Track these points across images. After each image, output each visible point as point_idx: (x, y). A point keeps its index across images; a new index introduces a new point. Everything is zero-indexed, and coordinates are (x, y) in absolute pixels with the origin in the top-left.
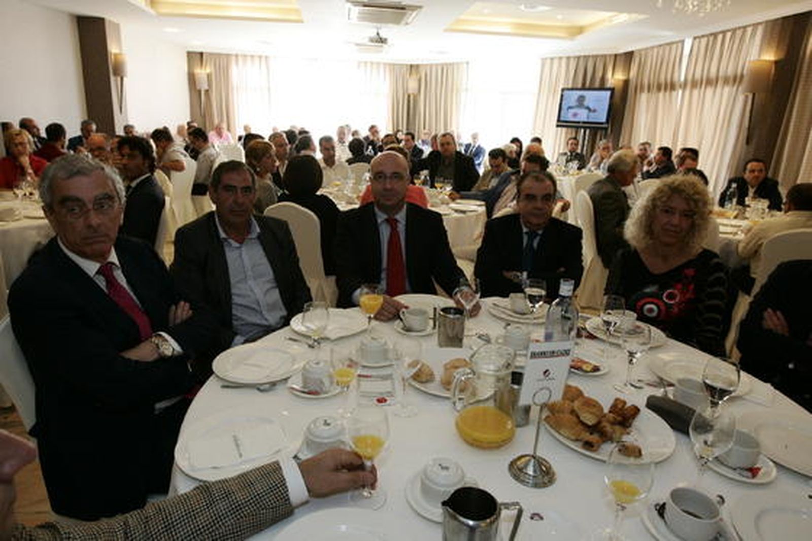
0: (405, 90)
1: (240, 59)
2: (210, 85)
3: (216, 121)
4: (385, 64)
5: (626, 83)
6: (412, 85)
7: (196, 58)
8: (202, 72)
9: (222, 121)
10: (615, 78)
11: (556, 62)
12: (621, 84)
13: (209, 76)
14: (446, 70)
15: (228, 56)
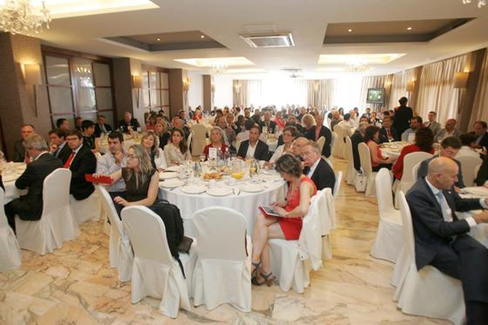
0: (313, 90)
1: (251, 82)
2: (240, 91)
3: (242, 104)
4: (305, 80)
5: (391, 85)
6: (316, 88)
7: (236, 82)
8: (237, 87)
9: (243, 104)
10: (387, 84)
11: (367, 78)
12: (389, 86)
13: (240, 88)
14: (329, 81)
15: (247, 80)
